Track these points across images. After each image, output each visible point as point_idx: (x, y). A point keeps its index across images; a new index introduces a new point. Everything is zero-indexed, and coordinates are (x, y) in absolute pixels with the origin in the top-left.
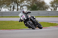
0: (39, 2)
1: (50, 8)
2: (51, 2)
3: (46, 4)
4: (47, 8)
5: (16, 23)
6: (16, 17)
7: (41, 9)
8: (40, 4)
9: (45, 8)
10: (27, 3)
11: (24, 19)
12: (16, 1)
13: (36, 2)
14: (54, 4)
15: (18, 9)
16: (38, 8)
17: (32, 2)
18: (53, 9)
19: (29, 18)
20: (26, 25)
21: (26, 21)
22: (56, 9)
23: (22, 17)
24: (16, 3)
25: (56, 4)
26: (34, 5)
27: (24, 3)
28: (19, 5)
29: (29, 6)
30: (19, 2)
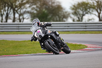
0: (52, 6)
1: (71, 17)
2: (73, 7)
3: (64, 9)
4: (66, 16)
5: (11, 44)
6: (11, 33)
7: (55, 19)
8: (53, 10)
9: (62, 17)
10: (31, 7)
11: (40, 36)
12: (12, 4)
13: (47, 7)
14: (78, 10)
15: (14, 18)
16: (50, 16)
17: (39, 7)
18: (76, 18)
19: (48, 35)
20: (44, 47)
21: (43, 40)
22: (82, 19)
23: (36, 33)
24: (12, 7)
25: (82, 10)
26: (44, 12)
27: (26, 8)
28: (17, 11)
29: (35, 13)
30: (16, 7)
